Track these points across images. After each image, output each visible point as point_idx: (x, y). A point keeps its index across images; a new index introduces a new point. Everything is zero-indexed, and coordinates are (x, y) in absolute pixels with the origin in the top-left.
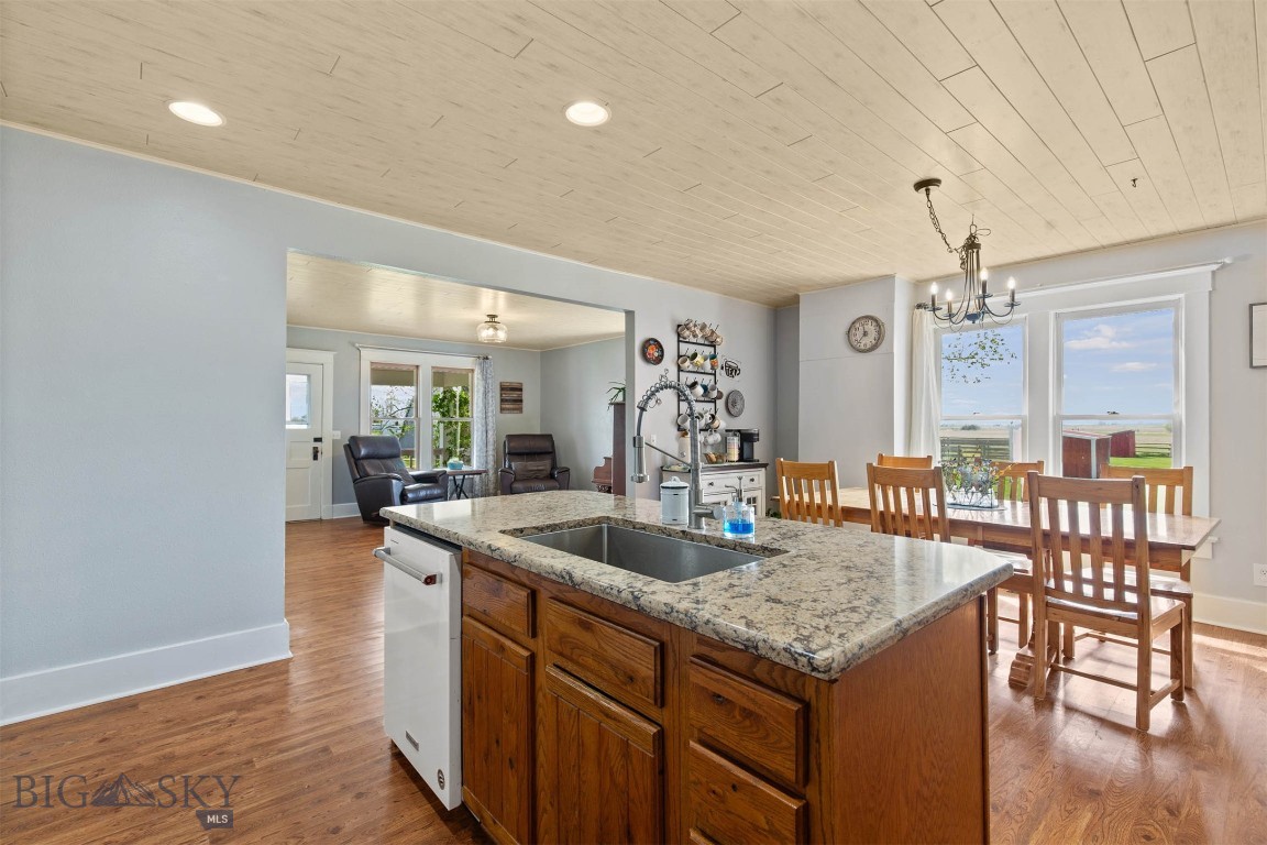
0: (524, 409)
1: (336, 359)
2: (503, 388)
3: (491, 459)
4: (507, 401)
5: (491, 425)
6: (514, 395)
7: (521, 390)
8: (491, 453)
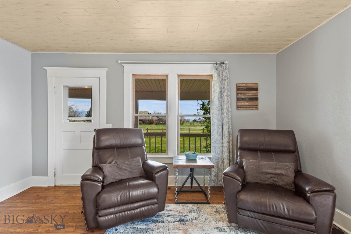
0: (259, 106)
1: (108, 73)
2: (239, 89)
3: (226, 150)
4: (242, 99)
5: (226, 120)
6: (250, 94)
7: (257, 89)
8: (226, 144)
